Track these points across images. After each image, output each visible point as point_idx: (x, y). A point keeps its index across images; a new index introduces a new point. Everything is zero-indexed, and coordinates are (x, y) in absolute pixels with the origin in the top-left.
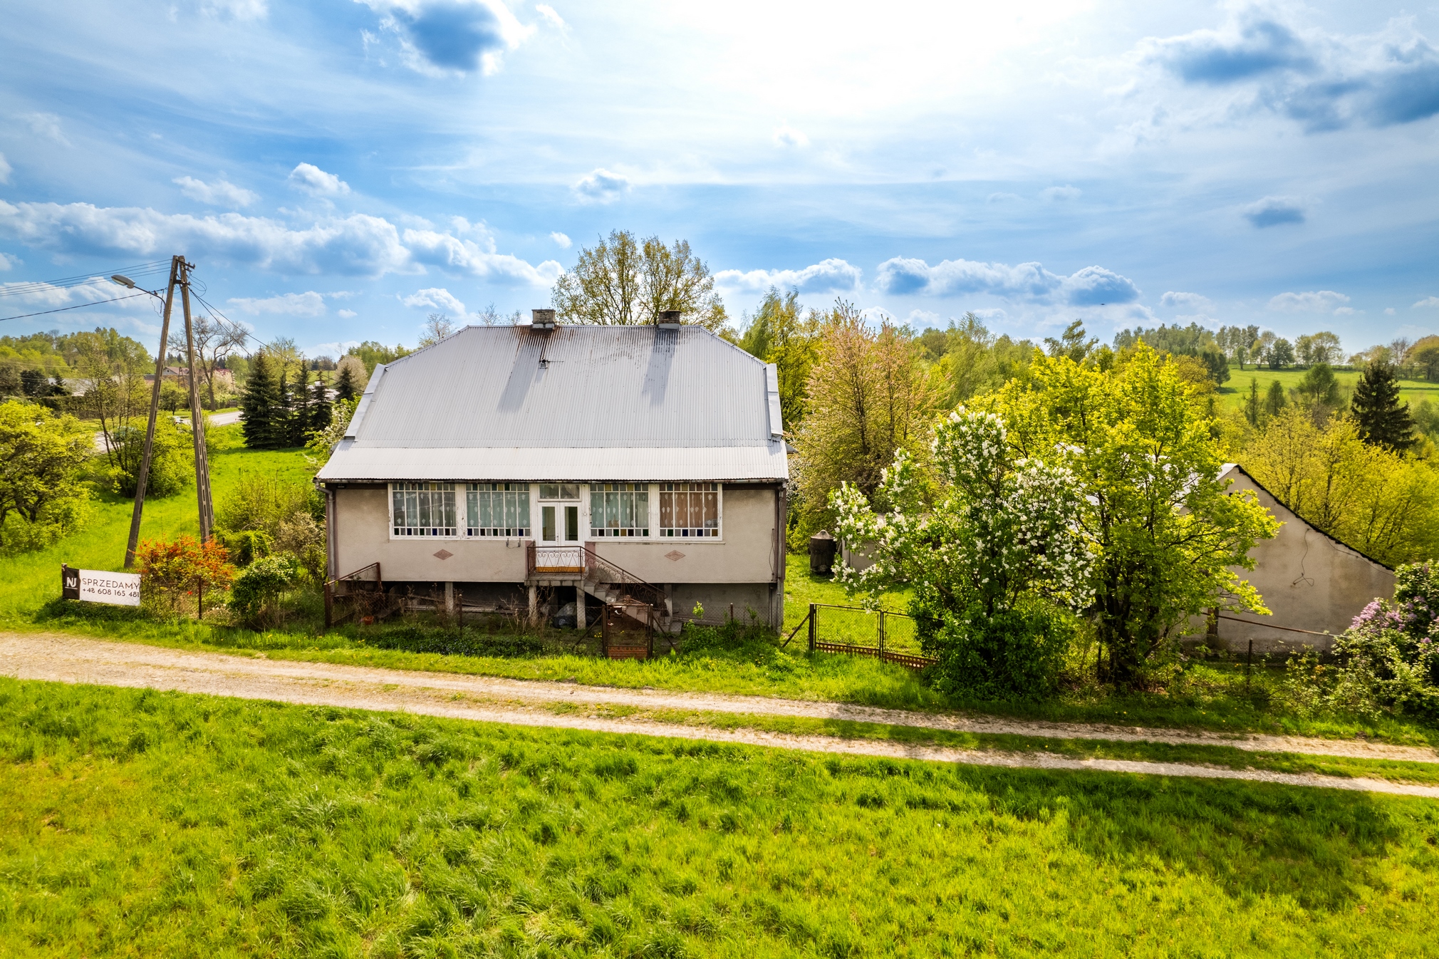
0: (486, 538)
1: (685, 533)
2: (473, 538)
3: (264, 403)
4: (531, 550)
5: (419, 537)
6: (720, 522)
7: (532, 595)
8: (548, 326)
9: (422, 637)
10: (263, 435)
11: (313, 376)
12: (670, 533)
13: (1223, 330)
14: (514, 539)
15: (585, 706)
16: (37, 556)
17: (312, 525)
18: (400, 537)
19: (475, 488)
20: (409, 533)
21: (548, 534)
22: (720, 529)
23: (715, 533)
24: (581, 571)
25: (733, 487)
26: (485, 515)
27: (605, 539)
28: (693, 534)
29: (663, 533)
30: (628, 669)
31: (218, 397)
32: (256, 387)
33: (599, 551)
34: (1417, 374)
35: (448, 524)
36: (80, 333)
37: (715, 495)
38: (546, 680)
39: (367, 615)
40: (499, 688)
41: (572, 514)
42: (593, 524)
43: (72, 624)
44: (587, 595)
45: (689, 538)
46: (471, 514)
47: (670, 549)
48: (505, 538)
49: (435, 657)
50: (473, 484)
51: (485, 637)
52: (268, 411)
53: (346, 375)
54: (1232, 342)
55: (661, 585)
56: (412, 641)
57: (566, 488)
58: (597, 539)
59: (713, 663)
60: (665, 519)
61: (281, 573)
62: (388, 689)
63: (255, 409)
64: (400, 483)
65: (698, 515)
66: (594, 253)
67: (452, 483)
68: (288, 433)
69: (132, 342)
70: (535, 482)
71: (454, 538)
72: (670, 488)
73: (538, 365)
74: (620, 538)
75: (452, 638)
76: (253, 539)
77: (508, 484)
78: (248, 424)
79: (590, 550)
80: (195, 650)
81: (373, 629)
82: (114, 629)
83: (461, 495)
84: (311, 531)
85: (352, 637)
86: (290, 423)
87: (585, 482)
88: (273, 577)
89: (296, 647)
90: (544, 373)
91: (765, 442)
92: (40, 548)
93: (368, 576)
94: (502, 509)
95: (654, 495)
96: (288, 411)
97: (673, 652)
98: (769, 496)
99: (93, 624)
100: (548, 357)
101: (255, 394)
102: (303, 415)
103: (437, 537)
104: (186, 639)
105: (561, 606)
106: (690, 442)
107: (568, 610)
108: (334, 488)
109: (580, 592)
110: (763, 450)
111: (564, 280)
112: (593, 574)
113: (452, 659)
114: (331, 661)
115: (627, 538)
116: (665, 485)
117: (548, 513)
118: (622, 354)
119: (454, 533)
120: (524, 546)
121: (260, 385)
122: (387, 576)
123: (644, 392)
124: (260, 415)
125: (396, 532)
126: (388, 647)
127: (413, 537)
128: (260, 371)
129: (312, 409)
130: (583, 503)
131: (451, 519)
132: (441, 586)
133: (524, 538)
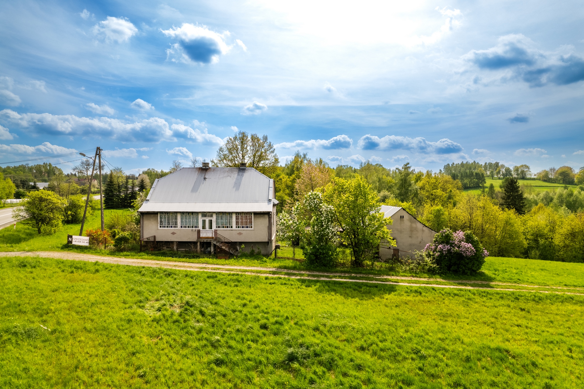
0: (186, 228)
1: (243, 227)
2: (182, 228)
3: (112, 191)
4: (199, 232)
5: (167, 228)
6: (253, 224)
7: (199, 244)
8: (207, 168)
9: (167, 254)
10: (111, 203)
11: (130, 181)
12: (239, 227)
13: (486, 163)
14: (194, 229)
15: (208, 268)
16: (51, 236)
17: (135, 226)
18: (161, 228)
19: (183, 214)
20: (164, 227)
21: (204, 227)
22: (253, 226)
23: (251, 227)
24: (212, 238)
25: (256, 214)
26: (186, 221)
27: (220, 229)
28: (245, 228)
29: (236, 227)
30: (222, 261)
31: (93, 190)
32: (109, 186)
33: (218, 232)
34: (559, 181)
35: (175, 225)
36: (37, 165)
37: (251, 216)
38: (199, 263)
39: (151, 248)
40: (186, 264)
41: (211, 222)
42: (217, 224)
43: (71, 250)
44: (214, 244)
45: (244, 229)
46: (182, 222)
47: (238, 232)
48: (191, 229)
49: (170, 258)
50: (182, 213)
51: (184, 254)
52: (113, 195)
53: (142, 181)
54: (489, 169)
55: (236, 242)
56: (164, 254)
58: (218, 229)
59: (245, 260)
60: (237, 223)
61: (128, 236)
62: (157, 264)
63: (109, 194)
64: (162, 213)
65: (247, 222)
66: (232, 139)
67: (177, 213)
68: (120, 203)
69: (57, 168)
70: (200, 212)
71: (177, 228)
72: (239, 214)
73: (203, 179)
74: (224, 229)
75: (175, 254)
76: (116, 231)
77: (192, 213)
78: (106, 199)
79: (216, 231)
80: (105, 256)
81: (153, 252)
82: (83, 251)
83: (179, 216)
84: (135, 228)
85: (148, 254)
86: (121, 199)
87: (214, 212)
88: (126, 237)
89: (132, 255)
90: (205, 181)
91: (267, 201)
93: (152, 239)
94: (191, 220)
95: (234, 217)
96: (120, 195)
97: (235, 257)
98: (267, 216)
99: (77, 250)
100: (206, 177)
101: (108, 188)
102: (126, 196)
103: (172, 228)
104: (103, 254)
105: (207, 248)
106: (245, 201)
107: (209, 249)
108: (143, 214)
109: (212, 244)
110: (266, 203)
111: (221, 149)
112: (216, 239)
113: (175, 259)
114: (142, 259)
115: (226, 229)
116: (237, 213)
117: (204, 222)
118: (228, 176)
119: (177, 227)
120: (197, 231)
121: (110, 185)
122: (158, 239)
123: (234, 187)
124: (110, 196)
125: (160, 227)
126: (157, 256)
127: (165, 228)
128: (111, 180)
129: (129, 194)
130: (214, 219)
131: (176, 223)
132: (172, 242)
133: (197, 229)
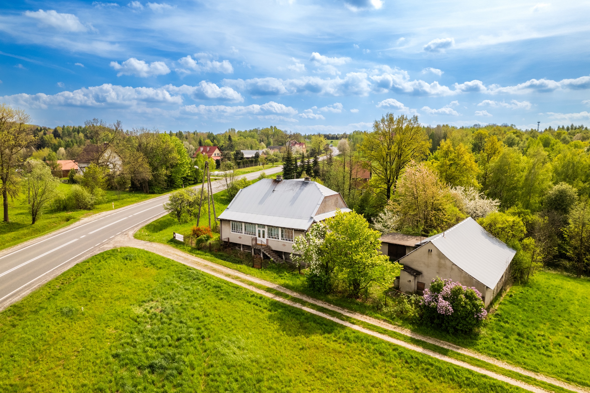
0: (248, 235)
1: (286, 240)
2: (245, 235)
5: (236, 233)
6: (293, 238)
7: (253, 250)
8: (280, 180)
9: (223, 256)
12: (283, 240)
14: (253, 236)
18: (233, 233)
21: (259, 236)
23: (292, 241)
24: (265, 245)
25: (296, 230)
26: (248, 229)
37: (292, 232)
41: (264, 231)
42: (268, 234)
46: (245, 229)
47: (283, 243)
49: (221, 261)
50: (246, 223)
55: (282, 252)
57: (263, 226)
58: (269, 238)
60: (282, 236)
64: (233, 221)
65: (289, 236)
67: (242, 222)
70: (257, 224)
72: (283, 229)
73: (272, 191)
77: (252, 224)
79: (267, 241)
80: (186, 253)
83: (243, 225)
85: (212, 254)
87: (267, 225)
89: (200, 255)
90: (272, 194)
92: (187, 222)
93: (227, 240)
94: (251, 229)
95: (280, 230)
99: (174, 244)
100: (275, 189)
101: (286, 163)
103: (239, 234)
104: (186, 250)
106: (292, 217)
108: (221, 220)
109: (262, 251)
115: (275, 239)
117: (259, 231)
118: (292, 189)
119: (242, 233)
120: (255, 238)
122: (230, 241)
123: (291, 201)
126: (216, 257)
128: (288, 156)
129: (305, 168)
130: (266, 230)
131: (242, 230)
132: (240, 245)
